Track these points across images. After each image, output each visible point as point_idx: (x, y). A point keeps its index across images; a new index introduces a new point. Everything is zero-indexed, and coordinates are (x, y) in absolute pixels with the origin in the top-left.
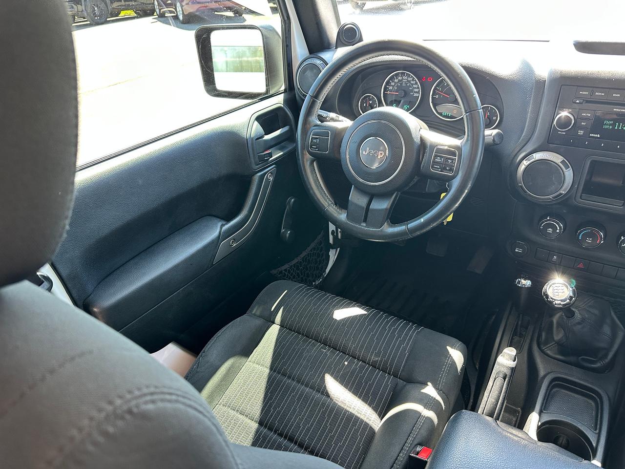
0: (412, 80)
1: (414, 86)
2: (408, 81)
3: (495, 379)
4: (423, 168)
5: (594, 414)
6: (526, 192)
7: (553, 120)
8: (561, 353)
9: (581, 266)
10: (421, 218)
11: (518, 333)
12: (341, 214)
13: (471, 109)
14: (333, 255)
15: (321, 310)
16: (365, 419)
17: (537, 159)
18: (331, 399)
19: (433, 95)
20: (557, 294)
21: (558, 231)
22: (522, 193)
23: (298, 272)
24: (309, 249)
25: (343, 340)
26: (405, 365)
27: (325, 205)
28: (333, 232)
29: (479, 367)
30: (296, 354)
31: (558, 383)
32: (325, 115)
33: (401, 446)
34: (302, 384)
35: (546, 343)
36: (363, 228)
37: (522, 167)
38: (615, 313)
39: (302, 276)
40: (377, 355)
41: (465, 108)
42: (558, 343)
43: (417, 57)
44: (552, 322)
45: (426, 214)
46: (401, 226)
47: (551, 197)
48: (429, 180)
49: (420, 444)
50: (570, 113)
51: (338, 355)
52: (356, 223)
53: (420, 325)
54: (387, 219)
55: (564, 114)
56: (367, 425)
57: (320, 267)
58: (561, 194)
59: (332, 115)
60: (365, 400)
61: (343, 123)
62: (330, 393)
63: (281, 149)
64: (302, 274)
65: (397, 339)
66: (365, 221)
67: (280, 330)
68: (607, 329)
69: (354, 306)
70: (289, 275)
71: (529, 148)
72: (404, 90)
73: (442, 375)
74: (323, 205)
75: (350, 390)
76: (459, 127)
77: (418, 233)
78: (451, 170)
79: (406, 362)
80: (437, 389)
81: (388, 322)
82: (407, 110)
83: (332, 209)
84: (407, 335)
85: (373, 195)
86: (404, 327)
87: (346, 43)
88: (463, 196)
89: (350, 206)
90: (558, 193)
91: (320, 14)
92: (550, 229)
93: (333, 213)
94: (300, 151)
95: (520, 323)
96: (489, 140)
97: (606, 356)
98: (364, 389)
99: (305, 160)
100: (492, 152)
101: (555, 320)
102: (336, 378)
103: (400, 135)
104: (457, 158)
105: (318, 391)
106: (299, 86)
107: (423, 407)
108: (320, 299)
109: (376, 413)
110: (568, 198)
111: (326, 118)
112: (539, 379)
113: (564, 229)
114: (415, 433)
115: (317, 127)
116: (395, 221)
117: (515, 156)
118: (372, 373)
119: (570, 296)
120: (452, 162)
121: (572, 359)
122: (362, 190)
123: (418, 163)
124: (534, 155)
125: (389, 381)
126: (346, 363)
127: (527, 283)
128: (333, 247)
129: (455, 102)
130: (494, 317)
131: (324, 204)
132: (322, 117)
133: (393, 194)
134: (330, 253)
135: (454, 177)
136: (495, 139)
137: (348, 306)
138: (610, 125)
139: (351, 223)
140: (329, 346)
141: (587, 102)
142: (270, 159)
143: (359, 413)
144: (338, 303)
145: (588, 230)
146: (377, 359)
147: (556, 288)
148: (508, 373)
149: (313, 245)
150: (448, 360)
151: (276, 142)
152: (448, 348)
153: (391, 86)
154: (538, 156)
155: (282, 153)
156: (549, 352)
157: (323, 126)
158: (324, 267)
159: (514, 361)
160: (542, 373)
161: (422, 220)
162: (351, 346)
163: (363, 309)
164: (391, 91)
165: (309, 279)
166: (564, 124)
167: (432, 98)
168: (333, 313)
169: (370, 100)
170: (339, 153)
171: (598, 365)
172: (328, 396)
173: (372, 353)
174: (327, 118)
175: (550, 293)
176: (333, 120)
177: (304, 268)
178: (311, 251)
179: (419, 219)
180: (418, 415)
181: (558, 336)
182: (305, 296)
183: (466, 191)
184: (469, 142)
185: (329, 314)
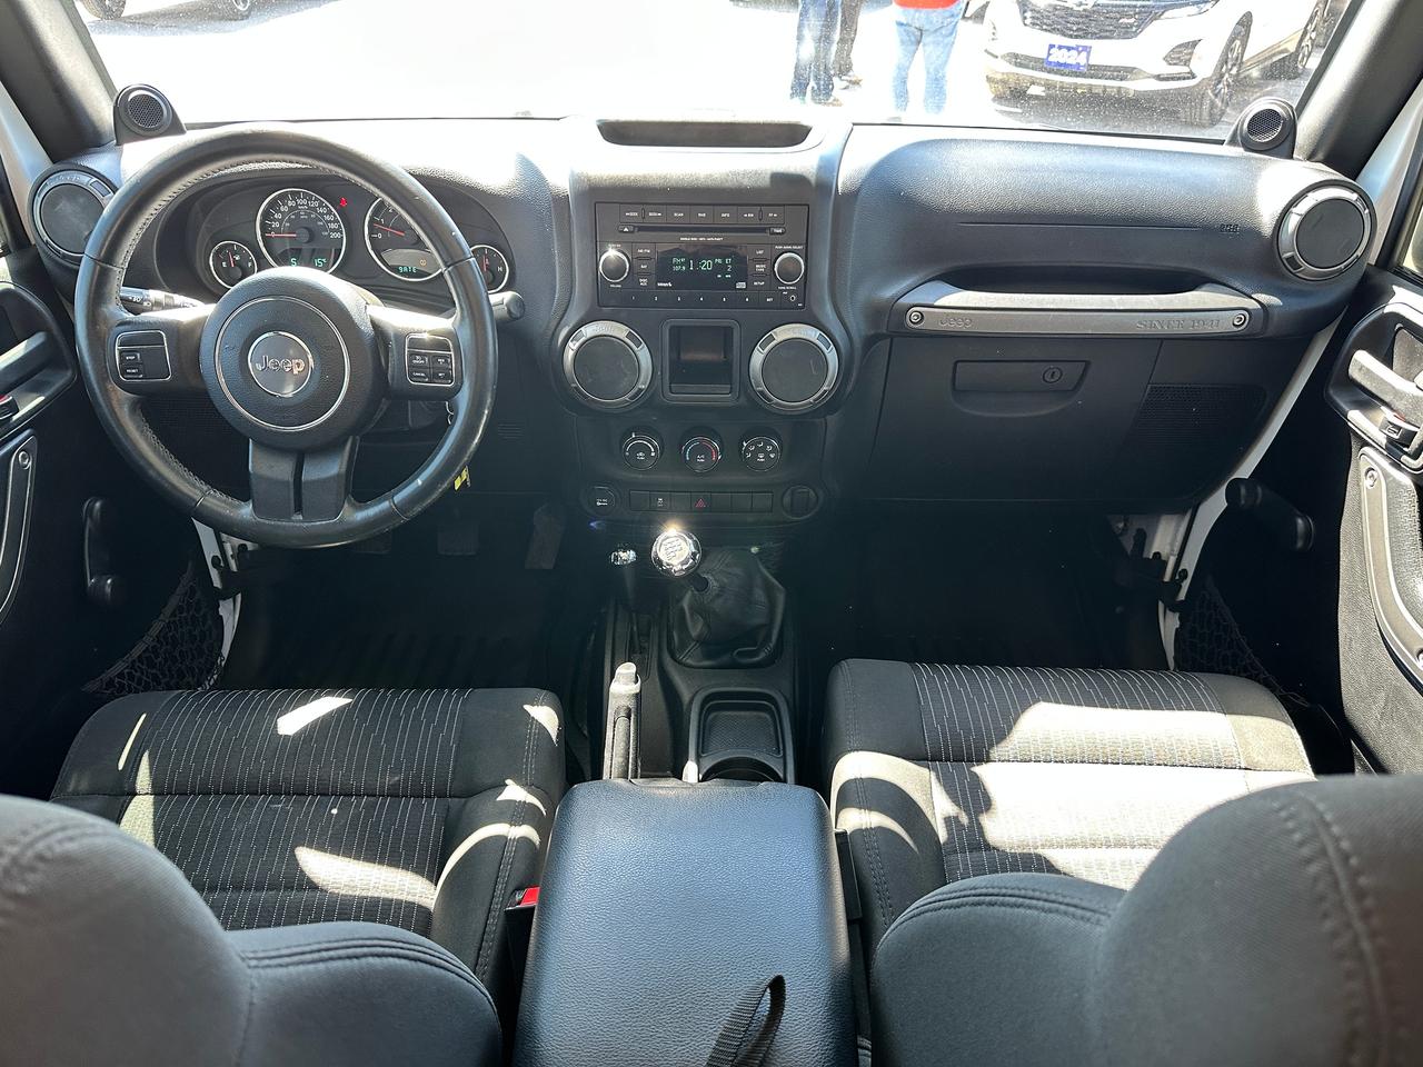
0: (319, 207)
1: (327, 218)
2: (310, 208)
3: (615, 723)
4: (393, 379)
5: (772, 733)
6: (586, 397)
7: (597, 265)
8: (708, 656)
9: (701, 504)
10: (416, 479)
11: (637, 647)
12: (239, 507)
13: (454, 260)
14: (229, 613)
15: (246, 727)
16: (404, 897)
17: (589, 336)
18: (322, 890)
19: (370, 234)
20: (672, 554)
21: (653, 454)
22: (581, 399)
23: (154, 671)
24: (168, 611)
25: (314, 770)
26: (454, 767)
27: (195, 497)
28: (215, 561)
29: (589, 732)
30: (214, 837)
31: (713, 704)
32: (136, 298)
33: (485, 908)
34: (248, 889)
35: (683, 646)
36: (298, 525)
37: (569, 354)
38: (768, 568)
39: (167, 679)
40: (396, 771)
41: (442, 259)
42: (701, 641)
43: (309, 161)
44: (682, 610)
45: (424, 470)
46: (380, 503)
47: (626, 398)
48: (409, 403)
49: (519, 888)
50: (619, 251)
51: (311, 804)
52: (280, 517)
53: (464, 687)
54: (347, 493)
55: (612, 253)
56: (410, 905)
57: (205, 646)
58: (640, 390)
59: (155, 295)
60: (394, 862)
61: (189, 311)
62: (315, 881)
63: (37, 389)
64: (165, 676)
65: (428, 726)
66: (299, 508)
67: (156, 804)
68: (759, 595)
69: (318, 697)
70: (134, 685)
71: (573, 317)
72: (306, 228)
73: (527, 758)
74: (189, 496)
75: (357, 858)
76: (440, 293)
77: (418, 509)
78: (448, 377)
79: (455, 761)
80: (524, 785)
81: (400, 703)
82: (325, 269)
83: (215, 501)
84: (444, 713)
85: (301, 452)
86: (436, 700)
87: (141, 132)
88: (483, 422)
89: (256, 487)
90: (636, 390)
91: (60, 67)
92: (641, 454)
93: (220, 510)
94: (95, 386)
95: (635, 628)
96: (500, 312)
97: (768, 637)
98: (385, 844)
99: (114, 403)
100: (511, 331)
101: (685, 604)
102: (321, 848)
103: (330, 323)
104: (452, 353)
105: (289, 887)
106: (46, 238)
107: (507, 826)
108: (233, 707)
109: (423, 876)
110: (653, 395)
111: (141, 303)
112: (685, 707)
113: (662, 447)
114: (504, 874)
115: (127, 327)
116: (363, 497)
117: (553, 334)
118: (393, 809)
119: (693, 553)
120: (446, 361)
121: (725, 659)
122: (273, 445)
123: (380, 372)
124: (582, 329)
125: (431, 810)
126: (335, 811)
127: (628, 556)
128: (226, 594)
129: (419, 244)
130: (593, 637)
131: (191, 494)
132: (132, 301)
133: (346, 441)
134: (222, 611)
135: (457, 390)
136: (512, 310)
137: (304, 701)
138: (682, 264)
139: (267, 522)
140: (287, 794)
141: (641, 229)
142: (15, 418)
143: (387, 892)
144: (281, 701)
145: (695, 443)
146: (397, 778)
147: (669, 545)
148: (631, 704)
149: (174, 602)
150: (531, 729)
151: (21, 375)
152: (527, 707)
153: (275, 220)
154: (590, 330)
155: (42, 398)
156: (689, 661)
157: (143, 323)
158: (215, 644)
159: (636, 682)
160: (686, 697)
161: (419, 482)
162: (336, 776)
163: (339, 696)
164: (278, 231)
165: (185, 680)
166: (615, 271)
167: (370, 238)
168: (276, 724)
169: (234, 253)
170: (199, 375)
171: (762, 656)
172: (314, 887)
173: (385, 770)
174: (145, 304)
175: (663, 556)
176: (158, 305)
177: (166, 660)
178: (173, 615)
179: (413, 481)
180: (501, 841)
181: (696, 628)
182: (196, 712)
183: (486, 412)
184: (467, 320)
185: (267, 731)
